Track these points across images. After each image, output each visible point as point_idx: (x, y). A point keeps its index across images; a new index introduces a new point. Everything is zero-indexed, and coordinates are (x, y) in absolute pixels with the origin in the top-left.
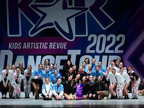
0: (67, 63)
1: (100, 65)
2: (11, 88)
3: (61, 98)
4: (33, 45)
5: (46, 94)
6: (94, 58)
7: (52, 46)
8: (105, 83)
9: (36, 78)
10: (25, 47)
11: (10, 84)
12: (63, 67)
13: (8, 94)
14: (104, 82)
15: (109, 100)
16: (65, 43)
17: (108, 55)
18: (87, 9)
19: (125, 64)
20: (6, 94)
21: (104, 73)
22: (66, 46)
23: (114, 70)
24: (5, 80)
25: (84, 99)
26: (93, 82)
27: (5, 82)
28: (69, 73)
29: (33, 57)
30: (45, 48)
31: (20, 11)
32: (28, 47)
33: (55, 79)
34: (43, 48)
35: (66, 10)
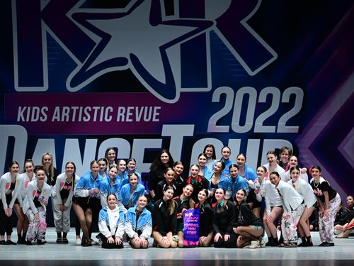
0: (160, 156)
1: (240, 161)
2: (21, 217)
3: (146, 243)
4: (78, 111)
5: (108, 234)
6: (226, 144)
7: (124, 114)
8: (254, 207)
9: (84, 196)
10: (58, 118)
11: (21, 209)
12: (152, 168)
13: (15, 233)
14: (250, 204)
15: (264, 249)
16: (156, 108)
17: (262, 137)
18: (210, 24)
19: (304, 159)
20: (9, 233)
21: (250, 182)
22: (158, 114)
23: (274, 175)
24: (9, 197)
25: (203, 246)
26: (223, 203)
27: (8, 203)
28: (165, 182)
29: (76, 141)
30: (106, 120)
31: (45, 28)
32: (65, 117)
33: (132, 197)
34: (101, 120)
35: (160, 26)
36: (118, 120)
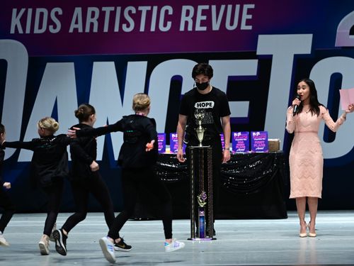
7: (191, 19)
10: (80, 27)
16: (246, 7)
22: (250, 17)
30: (162, 28)
32: (92, 24)
34: (153, 29)
36: (182, 28)
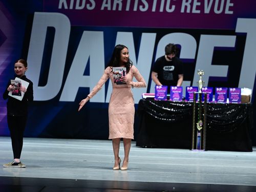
7: (190, 4)
10: (109, 6)
22: (232, 5)
30: (168, 10)
32: (118, 5)
34: (161, 10)
